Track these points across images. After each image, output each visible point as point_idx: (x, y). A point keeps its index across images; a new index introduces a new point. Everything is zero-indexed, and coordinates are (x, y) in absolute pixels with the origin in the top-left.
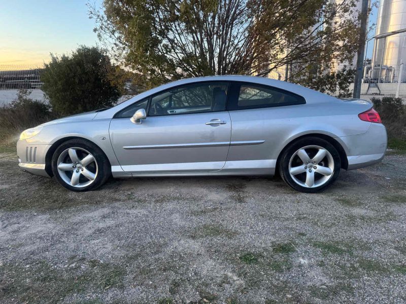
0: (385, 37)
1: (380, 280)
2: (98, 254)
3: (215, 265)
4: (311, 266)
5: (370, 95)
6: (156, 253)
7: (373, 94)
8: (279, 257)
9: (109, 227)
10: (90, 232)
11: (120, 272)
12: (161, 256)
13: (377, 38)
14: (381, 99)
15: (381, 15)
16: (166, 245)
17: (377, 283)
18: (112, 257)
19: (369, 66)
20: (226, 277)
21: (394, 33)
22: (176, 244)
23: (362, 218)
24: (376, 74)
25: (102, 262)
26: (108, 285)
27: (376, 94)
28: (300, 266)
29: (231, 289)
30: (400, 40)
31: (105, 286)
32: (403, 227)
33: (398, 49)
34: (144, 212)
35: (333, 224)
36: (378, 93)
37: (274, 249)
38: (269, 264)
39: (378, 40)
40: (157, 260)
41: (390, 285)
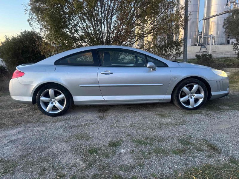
0: (209, 19)
1: (162, 158)
2: (6, 155)
3: (72, 157)
4: (126, 153)
5: (201, 52)
6: (40, 152)
7: (203, 52)
8: (110, 150)
9: (19, 139)
10: (6, 142)
11: (14, 165)
12: (43, 154)
13: (204, 20)
14: (201, 55)
15: (206, 6)
16: (48, 147)
17: (159, 160)
18: (13, 156)
19: (200, 35)
20: (76, 163)
21: (213, 16)
22: (54, 146)
23: (167, 124)
24: (205, 40)
25: (6, 159)
26: (5, 173)
27: (205, 52)
28: (120, 154)
29: (76, 170)
30: (217, 21)
31: (3, 174)
32: (187, 128)
33: (216, 25)
34: (43, 128)
35: (149, 128)
36: (206, 51)
37: (109, 145)
38: (102, 154)
39: (205, 20)
40: (39, 156)
41: (166, 161)
